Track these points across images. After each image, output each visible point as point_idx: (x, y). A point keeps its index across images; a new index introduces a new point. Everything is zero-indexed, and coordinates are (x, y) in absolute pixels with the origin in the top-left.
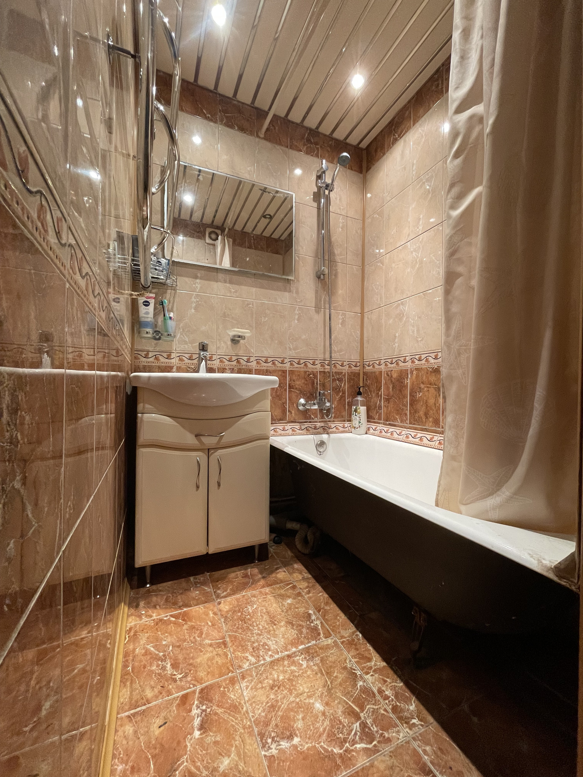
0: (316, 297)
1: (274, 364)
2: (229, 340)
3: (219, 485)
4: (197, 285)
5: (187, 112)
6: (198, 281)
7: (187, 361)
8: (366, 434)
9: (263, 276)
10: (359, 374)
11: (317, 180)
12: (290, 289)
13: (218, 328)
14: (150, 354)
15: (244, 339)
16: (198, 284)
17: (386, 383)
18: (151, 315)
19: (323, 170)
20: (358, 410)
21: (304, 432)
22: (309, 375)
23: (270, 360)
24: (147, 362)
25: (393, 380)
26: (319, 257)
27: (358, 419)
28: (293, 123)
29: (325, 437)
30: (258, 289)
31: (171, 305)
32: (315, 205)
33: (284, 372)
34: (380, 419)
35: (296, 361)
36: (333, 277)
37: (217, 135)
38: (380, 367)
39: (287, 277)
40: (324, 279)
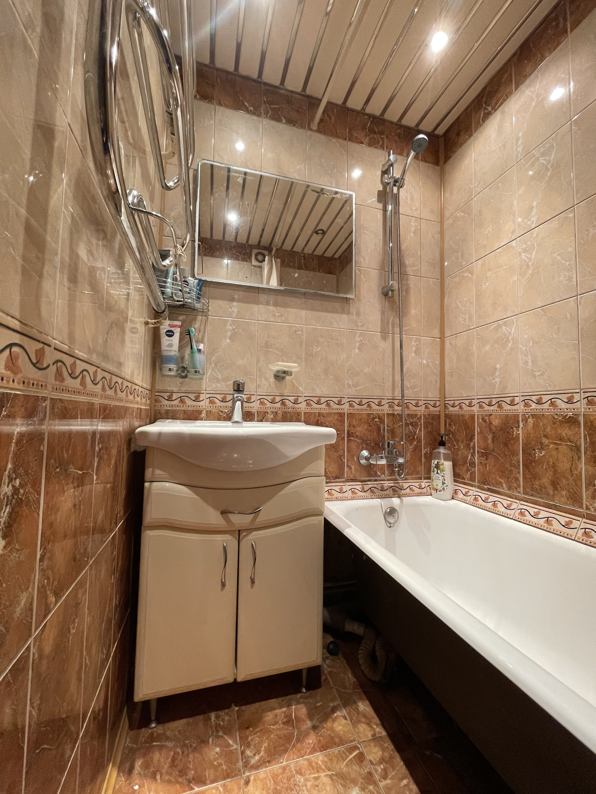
0: (382, 320)
1: (328, 405)
2: (272, 376)
3: (253, 582)
4: (233, 309)
5: (227, 106)
6: (235, 304)
7: (218, 403)
8: (453, 498)
9: (315, 296)
10: (439, 416)
11: (382, 176)
12: (349, 310)
13: (258, 361)
14: (175, 396)
15: (291, 375)
16: (235, 307)
17: (481, 432)
18: (176, 347)
19: (390, 163)
20: (441, 467)
21: (368, 494)
22: (374, 418)
23: (323, 400)
24: (169, 406)
25: (493, 428)
26: (387, 270)
27: (441, 478)
28: (353, 110)
29: (396, 501)
30: (308, 312)
31: (201, 334)
32: (380, 206)
33: (341, 415)
34: (472, 479)
35: (357, 401)
36: (404, 293)
37: (261, 131)
38: (472, 408)
39: (345, 296)
40: (393, 296)
